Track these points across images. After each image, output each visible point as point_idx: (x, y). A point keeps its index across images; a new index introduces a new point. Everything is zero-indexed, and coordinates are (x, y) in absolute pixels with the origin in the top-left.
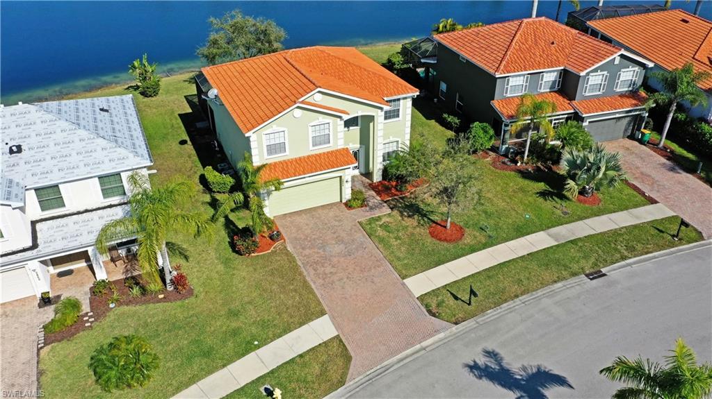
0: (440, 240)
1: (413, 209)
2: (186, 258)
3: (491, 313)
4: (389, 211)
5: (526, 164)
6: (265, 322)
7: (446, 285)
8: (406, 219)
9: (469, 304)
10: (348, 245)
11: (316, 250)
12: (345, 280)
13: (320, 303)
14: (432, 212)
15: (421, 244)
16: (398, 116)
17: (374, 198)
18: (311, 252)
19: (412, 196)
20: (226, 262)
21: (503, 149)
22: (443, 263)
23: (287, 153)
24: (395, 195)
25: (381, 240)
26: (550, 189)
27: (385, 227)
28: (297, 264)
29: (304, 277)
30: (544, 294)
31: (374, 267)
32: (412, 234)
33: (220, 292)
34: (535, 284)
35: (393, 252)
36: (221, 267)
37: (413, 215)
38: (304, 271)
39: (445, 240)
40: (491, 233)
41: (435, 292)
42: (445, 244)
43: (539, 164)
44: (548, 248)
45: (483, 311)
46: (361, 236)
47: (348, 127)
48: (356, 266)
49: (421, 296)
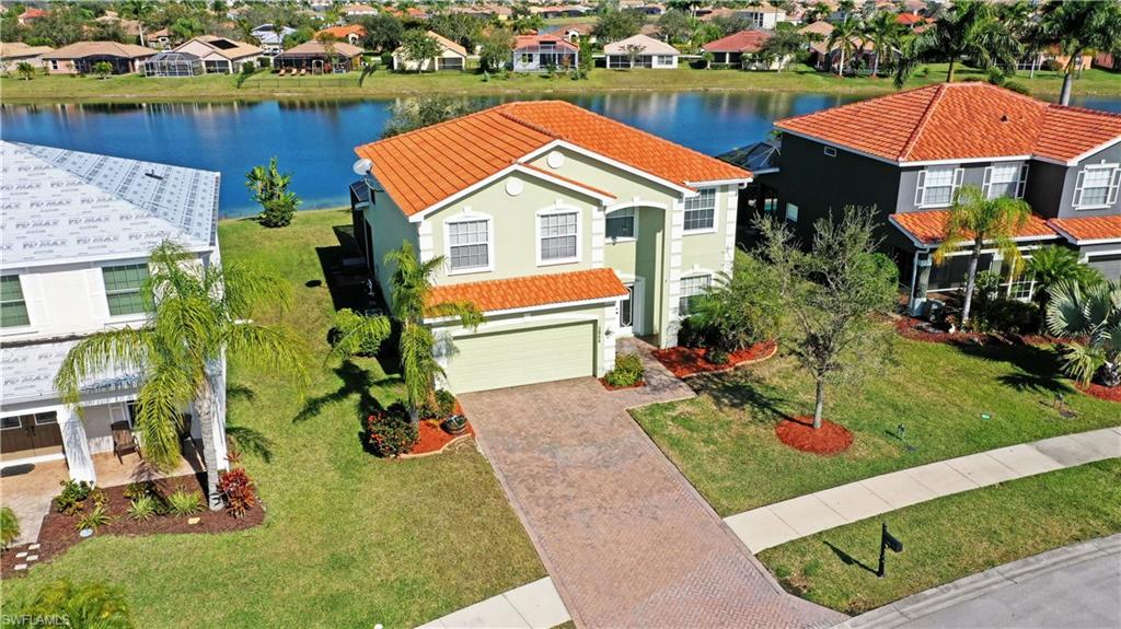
0: (801, 448)
1: (742, 394)
2: (267, 456)
3: (935, 595)
4: (692, 395)
5: (968, 329)
6: (406, 585)
7: (820, 533)
8: (726, 409)
9: (880, 573)
10: (603, 449)
11: (536, 455)
12: (594, 511)
13: (535, 555)
14: (781, 400)
15: (760, 454)
16: (711, 224)
17: (660, 373)
18: (525, 457)
19: (739, 373)
20: (347, 468)
21: (917, 306)
22: (812, 490)
23: (491, 266)
24: (705, 370)
25: (675, 443)
26: (1025, 373)
27: (684, 421)
28: (493, 478)
29: (507, 501)
30: (1055, 564)
31: (659, 491)
32: (742, 436)
33: (321, 521)
34: (1030, 542)
35: (699, 465)
36: (333, 476)
37: (742, 404)
38: (506, 489)
39: (813, 449)
40: (910, 442)
41: (796, 546)
42: (814, 457)
43: (994, 333)
44: (1044, 474)
45: (913, 590)
46: (633, 435)
47: (614, 238)
48: (620, 486)
49: (766, 551)
